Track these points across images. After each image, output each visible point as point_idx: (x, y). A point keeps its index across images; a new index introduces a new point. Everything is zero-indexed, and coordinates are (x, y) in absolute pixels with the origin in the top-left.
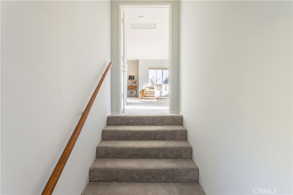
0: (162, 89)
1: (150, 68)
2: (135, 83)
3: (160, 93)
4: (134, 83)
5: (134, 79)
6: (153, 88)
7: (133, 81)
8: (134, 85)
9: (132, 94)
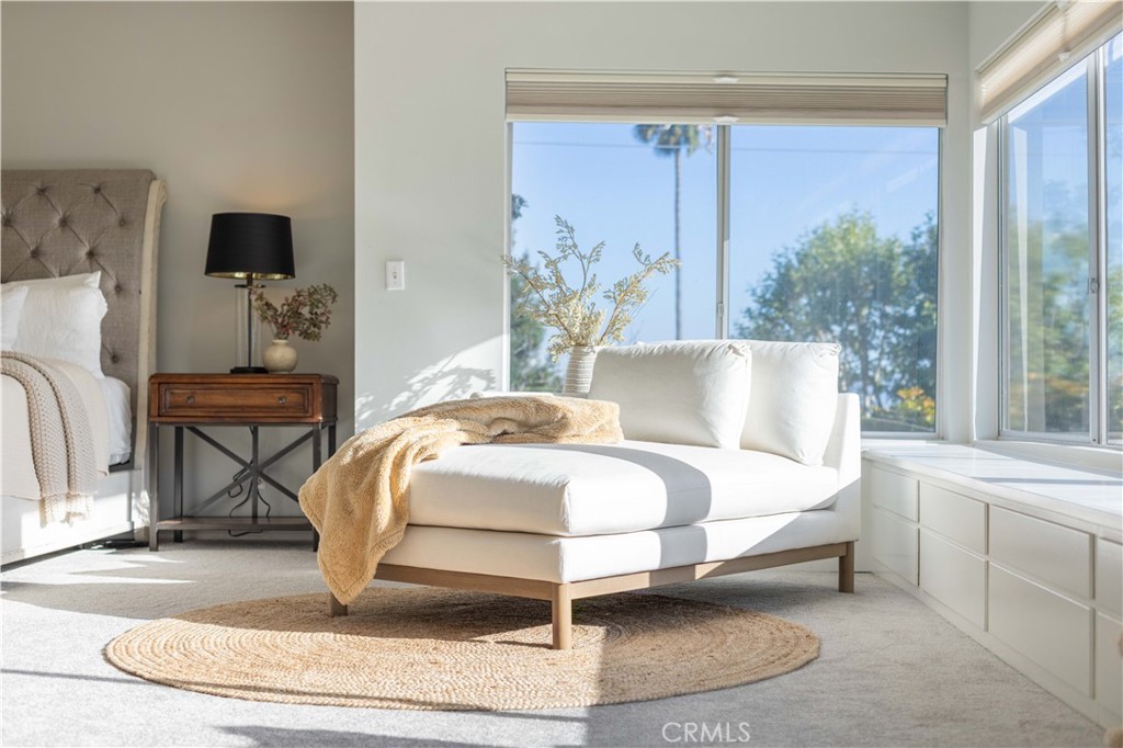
0: (706, 425)
1: (522, 100)
2: (293, 322)
3: (659, 518)
4: (283, 330)
5: (287, 268)
6: (540, 428)
7: (279, 291)
8: (281, 354)
9: (262, 486)
